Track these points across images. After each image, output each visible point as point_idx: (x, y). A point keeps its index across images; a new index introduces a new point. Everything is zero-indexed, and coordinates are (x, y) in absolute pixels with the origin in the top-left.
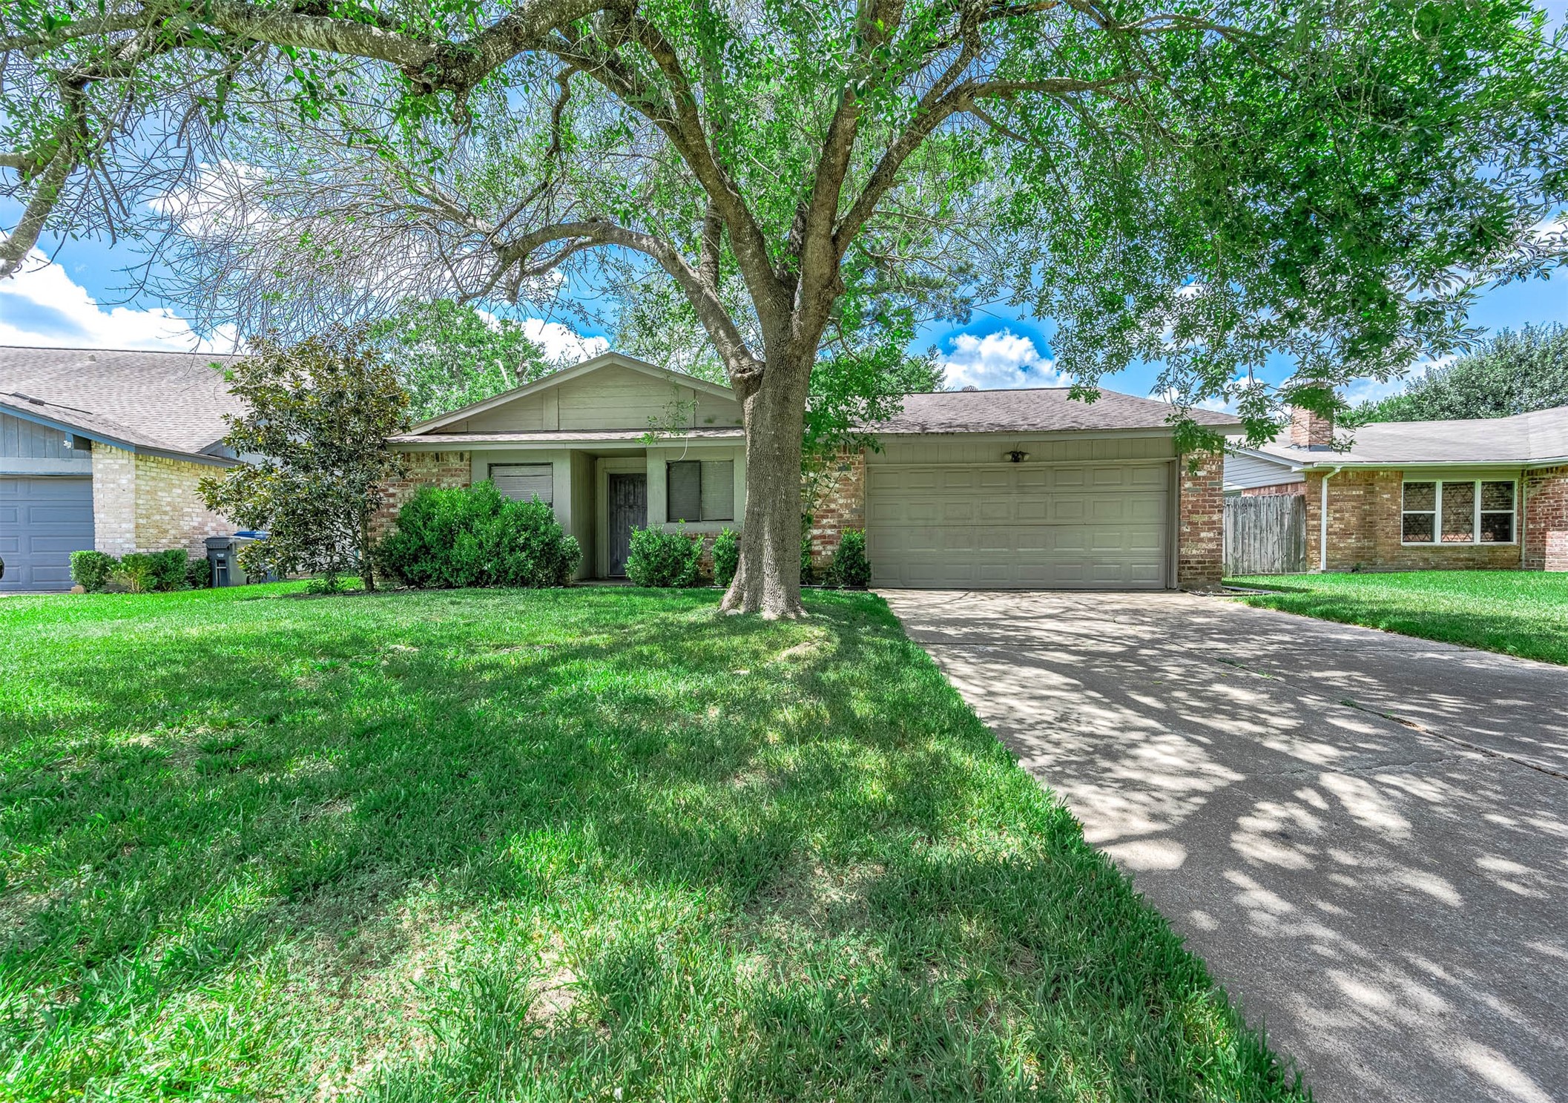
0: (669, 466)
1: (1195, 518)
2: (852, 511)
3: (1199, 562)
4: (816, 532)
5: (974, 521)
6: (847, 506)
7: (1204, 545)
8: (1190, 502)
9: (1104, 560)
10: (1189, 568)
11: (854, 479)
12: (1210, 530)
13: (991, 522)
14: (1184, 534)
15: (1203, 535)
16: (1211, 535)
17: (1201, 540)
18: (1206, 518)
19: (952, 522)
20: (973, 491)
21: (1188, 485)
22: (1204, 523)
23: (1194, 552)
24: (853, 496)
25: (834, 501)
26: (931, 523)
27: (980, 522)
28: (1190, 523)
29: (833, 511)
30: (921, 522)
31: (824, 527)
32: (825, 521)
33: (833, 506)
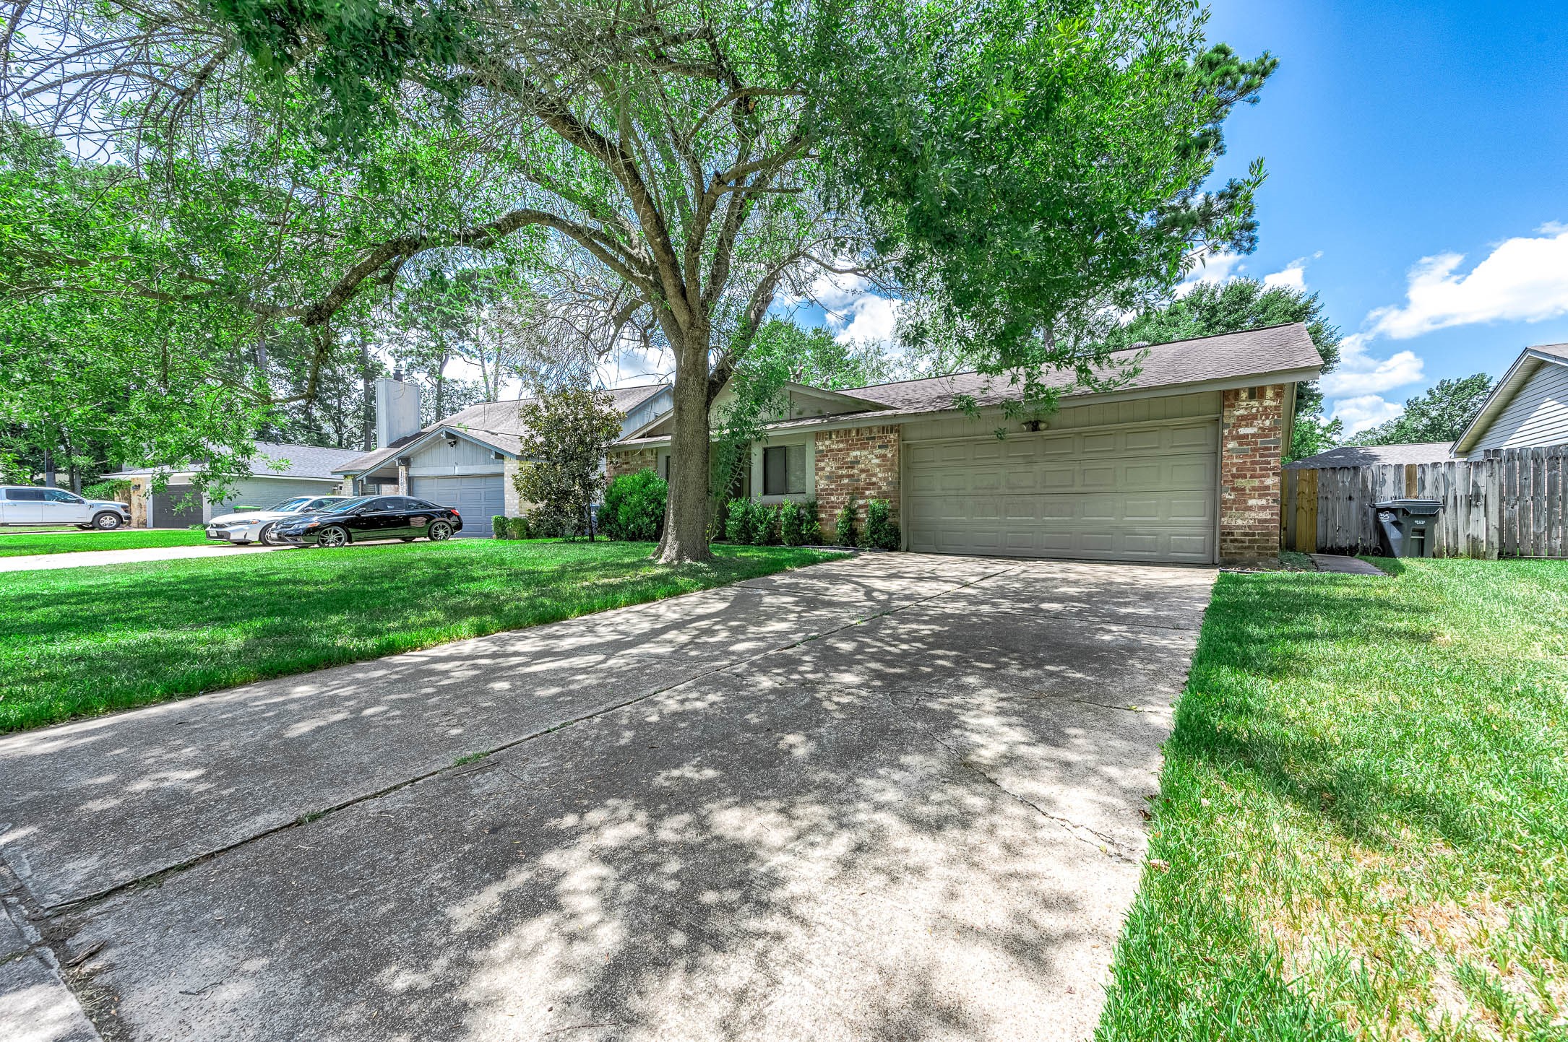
0: (765, 450)
1: (1240, 483)
2: (889, 484)
3: (1246, 534)
4: (861, 502)
5: (1000, 491)
6: (885, 479)
7: (1253, 515)
8: (1233, 465)
9: (1138, 530)
10: (1232, 541)
11: (889, 455)
12: (1261, 496)
13: (1017, 491)
14: (1225, 502)
15: (1251, 502)
16: (1263, 502)
17: (1250, 509)
18: (1256, 483)
19: (981, 492)
20: (998, 461)
21: (1232, 445)
22: (1254, 489)
23: (1240, 522)
24: (890, 470)
25: (875, 475)
26: (961, 492)
27: (1007, 491)
28: (1234, 489)
29: (874, 484)
30: (953, 492)
31: (867, 497)
32: (867, 493)
33: (874, 479)
